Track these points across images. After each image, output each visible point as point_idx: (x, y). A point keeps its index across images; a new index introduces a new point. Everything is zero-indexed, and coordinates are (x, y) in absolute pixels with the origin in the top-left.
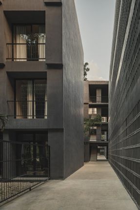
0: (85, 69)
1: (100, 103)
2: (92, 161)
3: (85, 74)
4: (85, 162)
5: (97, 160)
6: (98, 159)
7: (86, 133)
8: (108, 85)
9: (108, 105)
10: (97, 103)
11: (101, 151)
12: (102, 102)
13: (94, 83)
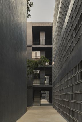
0: (28, 4)
1: (44, 46)
2: (35, 105)
3: (28, 10)
4: (28, 106)
5: (41, 105)
6: (41, 103)
7: (29, 76)
8: (52, 27)
9: (52, 47)
10: (41, 46)
11: (43, 95)
12: (45, 45)
13: (38, 25)
